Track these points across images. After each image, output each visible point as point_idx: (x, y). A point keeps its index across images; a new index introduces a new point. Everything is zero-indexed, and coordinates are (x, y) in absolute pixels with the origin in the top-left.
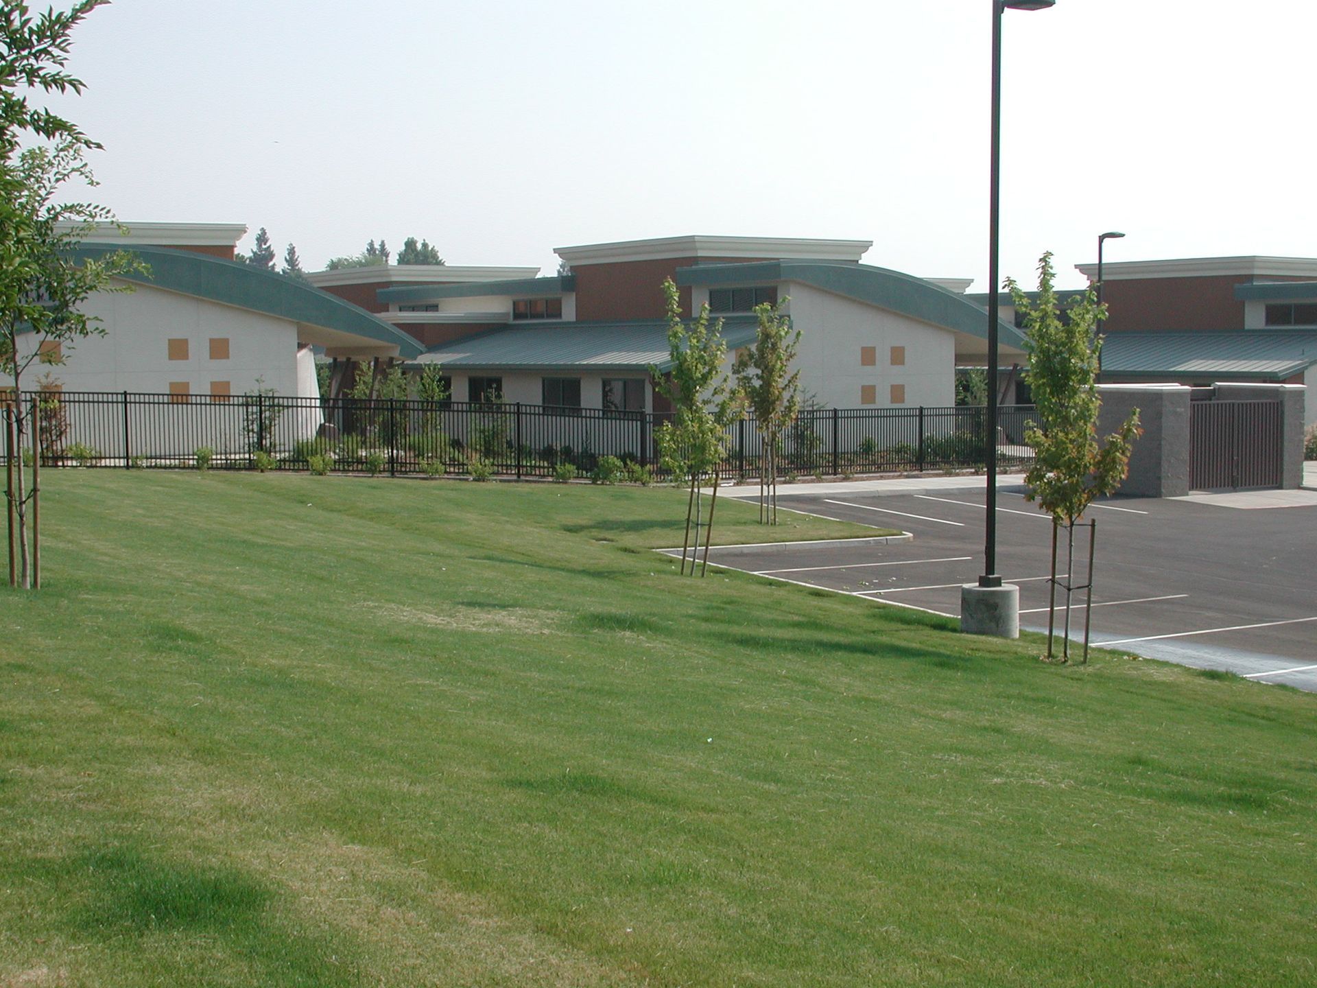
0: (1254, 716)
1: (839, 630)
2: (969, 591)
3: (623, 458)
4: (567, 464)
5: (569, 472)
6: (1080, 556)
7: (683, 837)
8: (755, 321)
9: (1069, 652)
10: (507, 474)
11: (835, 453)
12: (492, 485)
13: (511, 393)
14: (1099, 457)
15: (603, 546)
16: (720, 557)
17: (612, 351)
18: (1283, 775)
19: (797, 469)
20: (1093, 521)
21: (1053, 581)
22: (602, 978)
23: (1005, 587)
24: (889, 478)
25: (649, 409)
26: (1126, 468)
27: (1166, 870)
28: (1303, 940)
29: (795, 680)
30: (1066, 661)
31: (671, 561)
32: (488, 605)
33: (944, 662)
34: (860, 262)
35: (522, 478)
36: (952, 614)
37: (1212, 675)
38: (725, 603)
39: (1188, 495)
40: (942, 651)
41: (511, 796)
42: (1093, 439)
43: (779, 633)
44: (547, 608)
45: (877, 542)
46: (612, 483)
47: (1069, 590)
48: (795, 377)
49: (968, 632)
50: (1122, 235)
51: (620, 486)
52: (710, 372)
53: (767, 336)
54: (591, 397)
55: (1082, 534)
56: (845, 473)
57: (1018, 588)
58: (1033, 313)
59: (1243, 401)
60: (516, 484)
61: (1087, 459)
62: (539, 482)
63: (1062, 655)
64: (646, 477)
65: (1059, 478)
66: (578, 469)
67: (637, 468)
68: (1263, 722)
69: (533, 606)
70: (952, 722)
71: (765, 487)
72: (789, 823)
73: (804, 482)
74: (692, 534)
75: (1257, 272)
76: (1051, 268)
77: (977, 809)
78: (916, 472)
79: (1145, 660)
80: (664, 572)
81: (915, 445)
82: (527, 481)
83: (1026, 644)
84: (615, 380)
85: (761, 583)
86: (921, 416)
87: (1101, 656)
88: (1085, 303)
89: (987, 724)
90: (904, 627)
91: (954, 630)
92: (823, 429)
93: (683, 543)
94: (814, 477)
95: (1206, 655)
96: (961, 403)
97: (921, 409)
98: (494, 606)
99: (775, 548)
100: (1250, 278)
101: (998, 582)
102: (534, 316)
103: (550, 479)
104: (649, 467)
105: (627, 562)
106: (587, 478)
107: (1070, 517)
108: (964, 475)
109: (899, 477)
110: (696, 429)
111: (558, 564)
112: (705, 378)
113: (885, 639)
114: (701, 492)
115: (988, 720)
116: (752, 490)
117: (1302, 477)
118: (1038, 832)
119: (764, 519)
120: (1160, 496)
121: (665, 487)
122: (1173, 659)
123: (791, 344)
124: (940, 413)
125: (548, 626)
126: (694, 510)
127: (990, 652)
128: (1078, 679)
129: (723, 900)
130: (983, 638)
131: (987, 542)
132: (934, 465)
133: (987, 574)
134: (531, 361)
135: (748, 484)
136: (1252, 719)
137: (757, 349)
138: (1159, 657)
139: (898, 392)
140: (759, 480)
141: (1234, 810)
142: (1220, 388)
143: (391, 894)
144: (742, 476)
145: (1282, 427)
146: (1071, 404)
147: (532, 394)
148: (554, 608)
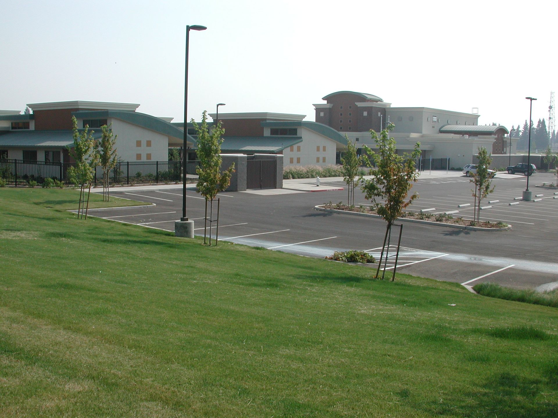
0: (271, 261)
1: (135, 236)
2: (177, 223)
3: (54, 178)
4: (33, 181)
5: (34, 184)
6: (215, 211)
7: (101, 301)
8: (101, 131)
9: (211, 242)
10: (12, 184)
11: (128, 177)
12: (6, 189)
13: (12, 156)
14: (221, 178)
15: (49, 209)
16: (91, 213)
17: (48, 141)
18: (282, 278)
19: (115, 182)
20: (219, 199)
21: (206, 219)
22: (89, 341)
23: (189, 221)
24: (146, 185)
25: (62, 161)
26: (229, 182)
27: (252, 305)
28: (295, 322)
29: (123, 253)
30: (210, 245)
31: (73, 214)
32: (13, 230)
33: (171, 246)
34: (136, 111)
35: (17, 186)
36: (172, 230)
37: (257, 248)
38: (95, 228)
39: (246, 191)
40: (170, 242)
41: (41, 290)
42: (219, 172)
43: (115, 238)
44: (34, 231)
45: (144, 207)
46: (50, 188)
47: (211, 222)
48: (115, 150)
49: (178, 236)
50: (225, 105)
51: (53, 188)
52: (88, 149)
53: (105, 137)
54: (41, 157)
55: (215, 203)
56: (131, 184)
57: (193, 221)
58: (200, 130)
59: (265, 160)
60: (15, 188)
61: (217, 179)
62: (24, 187)
63: (209, 243)
64: (62, 185)
65: (207, 185)
66: (37, 183)
67: (59, 182)
68: (274, 262)
69: (29, 230)
70: (176, 265)
71: (105, 189)
72: (134, 295)
73: (117, 187)
74: (81, 204)
75: (268, 118)
76: (206, 116)
77: (191, 290)
78: (156, 183)
79: (235, 244)
80: (72, 218)
81: (155, 174)
82: (19, 187)
83: (197, 240)
84: (50, 151)
85: (105, 221)
86: (157, 164)
87: (222, 243)
88: (217, 128)
89: (188, 265)
90: (156, 235)
91: (173, 236)
92: (124, 169)
93: (78, 208)
94: (121, 185)
95: (255, 242)
96: (170, 160)
97: (157, 162)
98: (15, 230)
99: (109, 210)
100: (266, 119)
101: (187, 220)
102: (19, 128)
103: (27, 186)
104: (63, 182)
105: (59, 215)
106: (41, 186)
107: (211, 198)
108: (172, 184)
109: (150, 185)
110: (83, 169)
111: (34, 216)
112: (86, 151)
113: (150, 239)
114: (85, 191)
115: (188, 264)
116: (100, 190)
117: (282, 185)
118: (211, 296)
119: (105, 200)
120: (237, 191)
121: (69, 189)
122: (244, 244)
123: (114, 139)
124: (163, 163)
125: (36, 237)
126: (82, 196)
127: (185, 242)
128: (215, 251)
129: (120, 318)
130: (183, 238)
131: (183, 207)
132: (161, 181)
133: (183, 217)
134: (19, 144)
135: (98, 188)
136: (271, 262)
137: (102, 141)
138: (239, 243)
139: (149, 156)
140: (103, 186)
141: (269, 288)
142: (256, 155)
143: (13, 320)
144: (96, 185)
145: (276, 169)
146: (212, 161)
147: (20, 156)
148: (37, 231)
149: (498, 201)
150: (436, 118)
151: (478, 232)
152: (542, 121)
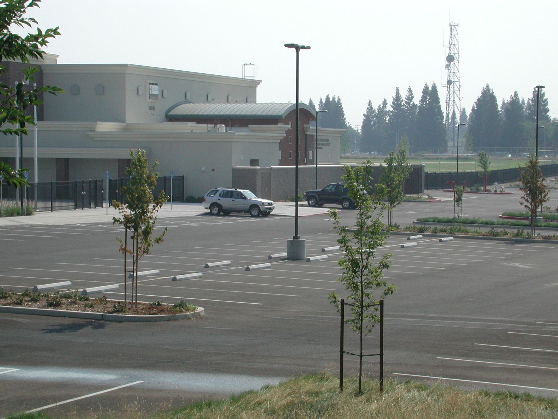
149: (228, 262)
150: (157, 87)
151: (126, 324)
152: (430, 89)
